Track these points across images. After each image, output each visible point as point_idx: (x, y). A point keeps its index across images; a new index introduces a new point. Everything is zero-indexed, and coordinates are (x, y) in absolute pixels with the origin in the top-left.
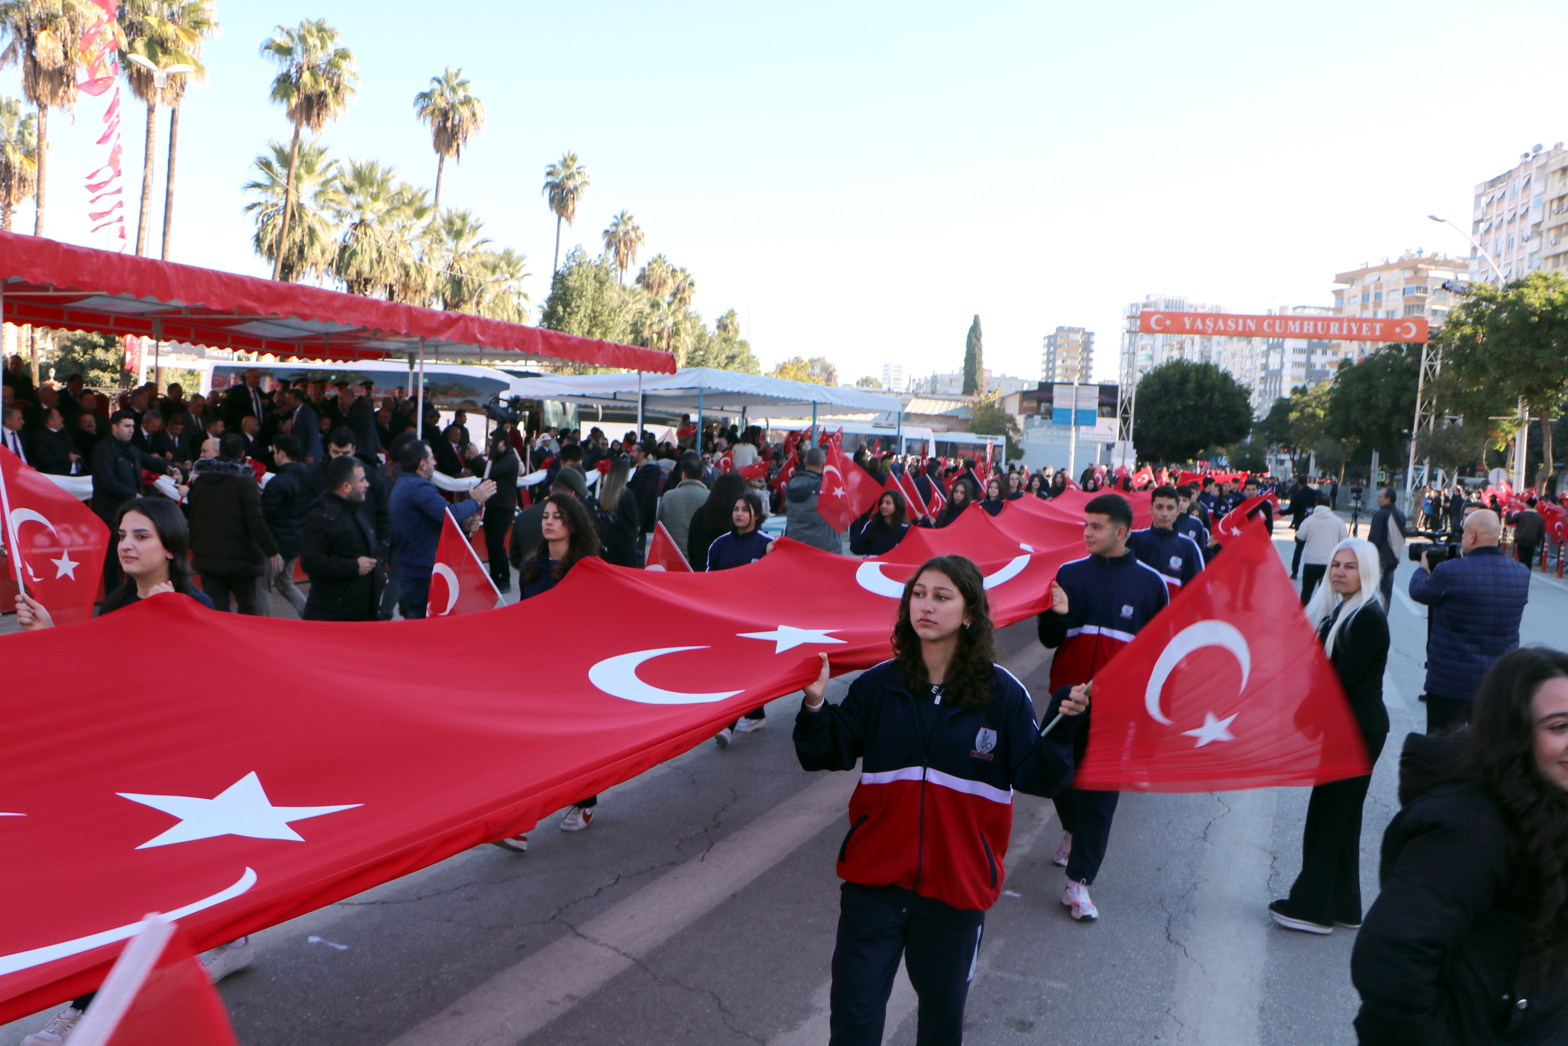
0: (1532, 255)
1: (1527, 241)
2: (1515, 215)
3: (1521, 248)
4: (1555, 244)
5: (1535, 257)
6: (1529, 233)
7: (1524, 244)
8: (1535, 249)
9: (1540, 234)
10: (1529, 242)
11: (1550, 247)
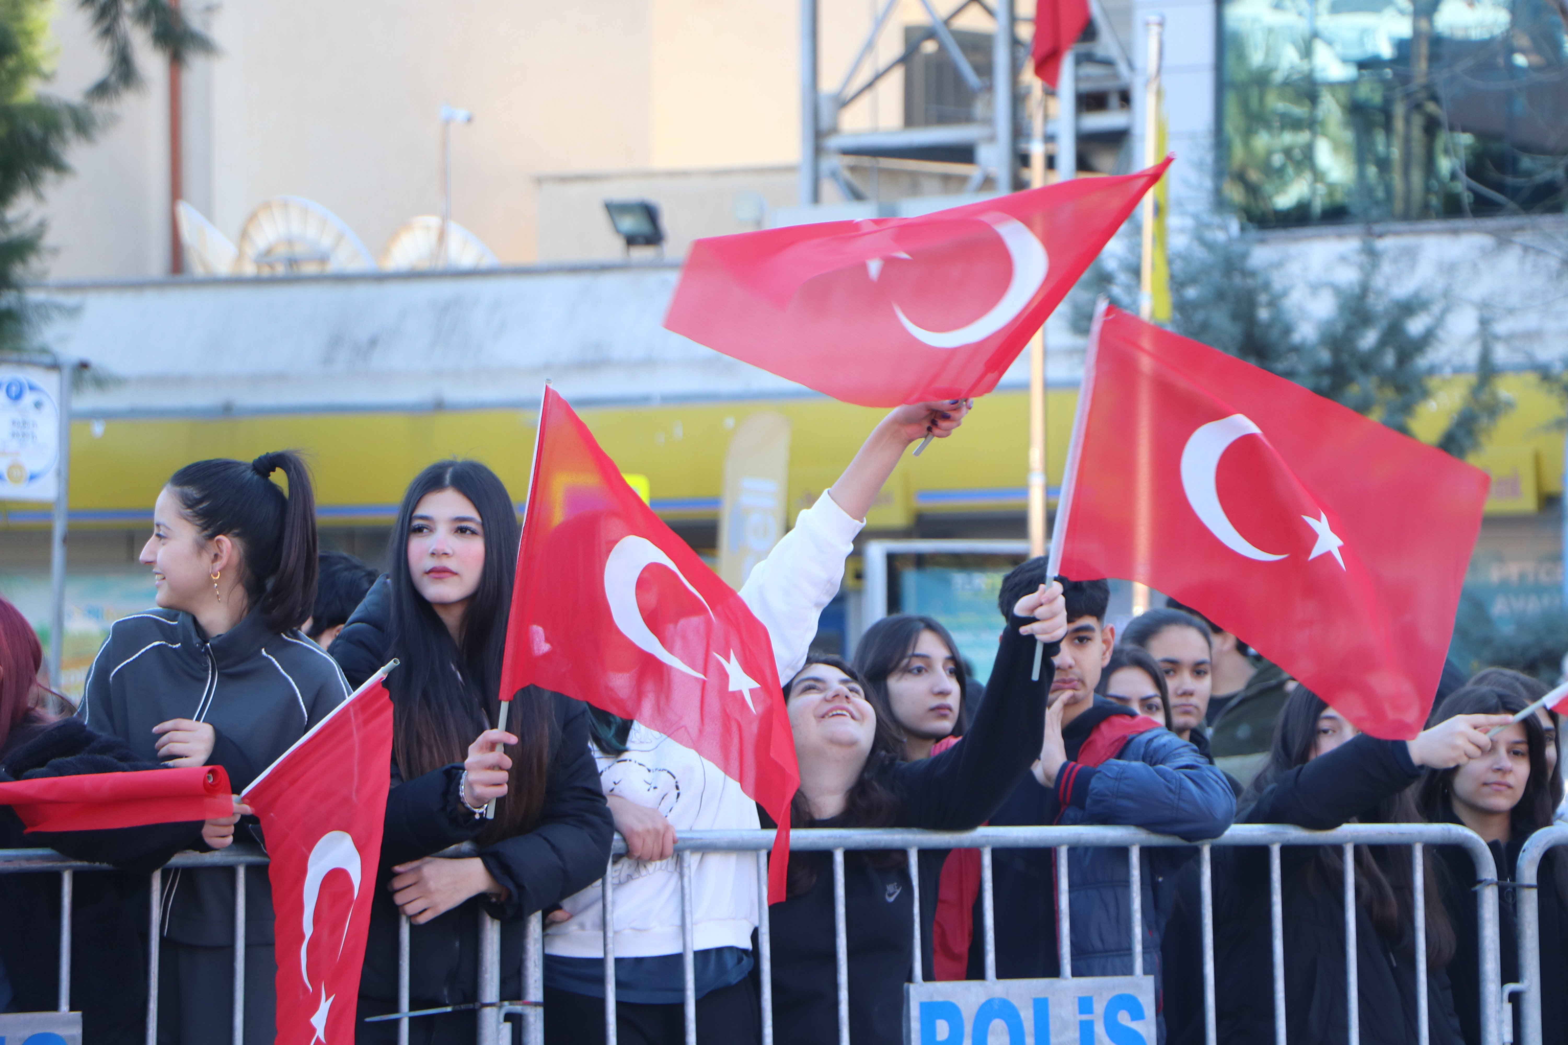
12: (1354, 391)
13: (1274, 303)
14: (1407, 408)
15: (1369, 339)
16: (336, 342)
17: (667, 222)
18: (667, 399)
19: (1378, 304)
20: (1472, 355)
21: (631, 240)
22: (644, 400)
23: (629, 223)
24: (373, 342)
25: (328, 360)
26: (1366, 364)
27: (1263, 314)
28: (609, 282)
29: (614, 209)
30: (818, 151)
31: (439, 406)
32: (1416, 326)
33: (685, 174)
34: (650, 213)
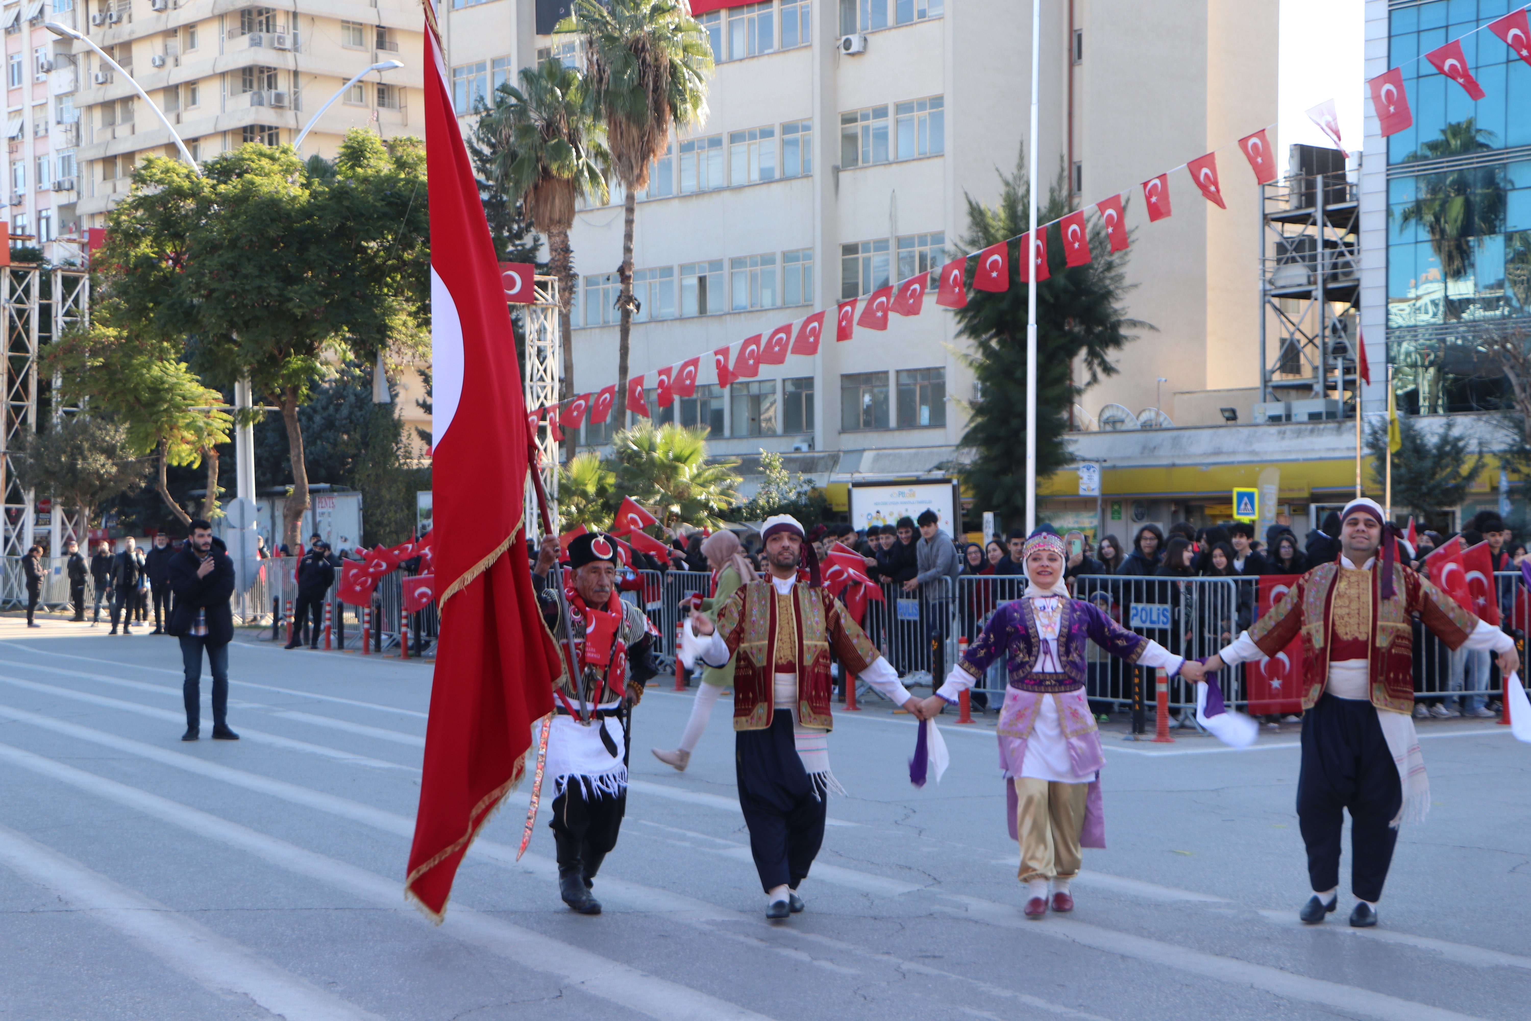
0: (59, 98)
1: (48, 71)
2: (17, 18)
3: (36, 83)
4: (102, 83)
5: (68, 103)
6: (51, 57)
7: (42, 76)
8: (67, 88)
9: (72, 60)
10: (53, 73)
11: (94, 85)
12: (1444, 462)
13: (1421, 439)
14: (1458, 466)
15: (1448, 448)
16: (1144, 448)
17: (1238, 414)
18: (1239, 463)
19: (1450, 439)
20: (1477, 449)
21: (1228, 419)
22: (1232, 463)
23: (1227, 414)
24: (1155, 448)
25: (1142, 453)
26: (1448, 454)
27: (1418, 441)
28: (1222, 431)
29: (1223, 411)
30: (1265, 386)
31: (1174, 465)
32: (1461, 444)
33: (1219, 391)
34: (1233, 411)
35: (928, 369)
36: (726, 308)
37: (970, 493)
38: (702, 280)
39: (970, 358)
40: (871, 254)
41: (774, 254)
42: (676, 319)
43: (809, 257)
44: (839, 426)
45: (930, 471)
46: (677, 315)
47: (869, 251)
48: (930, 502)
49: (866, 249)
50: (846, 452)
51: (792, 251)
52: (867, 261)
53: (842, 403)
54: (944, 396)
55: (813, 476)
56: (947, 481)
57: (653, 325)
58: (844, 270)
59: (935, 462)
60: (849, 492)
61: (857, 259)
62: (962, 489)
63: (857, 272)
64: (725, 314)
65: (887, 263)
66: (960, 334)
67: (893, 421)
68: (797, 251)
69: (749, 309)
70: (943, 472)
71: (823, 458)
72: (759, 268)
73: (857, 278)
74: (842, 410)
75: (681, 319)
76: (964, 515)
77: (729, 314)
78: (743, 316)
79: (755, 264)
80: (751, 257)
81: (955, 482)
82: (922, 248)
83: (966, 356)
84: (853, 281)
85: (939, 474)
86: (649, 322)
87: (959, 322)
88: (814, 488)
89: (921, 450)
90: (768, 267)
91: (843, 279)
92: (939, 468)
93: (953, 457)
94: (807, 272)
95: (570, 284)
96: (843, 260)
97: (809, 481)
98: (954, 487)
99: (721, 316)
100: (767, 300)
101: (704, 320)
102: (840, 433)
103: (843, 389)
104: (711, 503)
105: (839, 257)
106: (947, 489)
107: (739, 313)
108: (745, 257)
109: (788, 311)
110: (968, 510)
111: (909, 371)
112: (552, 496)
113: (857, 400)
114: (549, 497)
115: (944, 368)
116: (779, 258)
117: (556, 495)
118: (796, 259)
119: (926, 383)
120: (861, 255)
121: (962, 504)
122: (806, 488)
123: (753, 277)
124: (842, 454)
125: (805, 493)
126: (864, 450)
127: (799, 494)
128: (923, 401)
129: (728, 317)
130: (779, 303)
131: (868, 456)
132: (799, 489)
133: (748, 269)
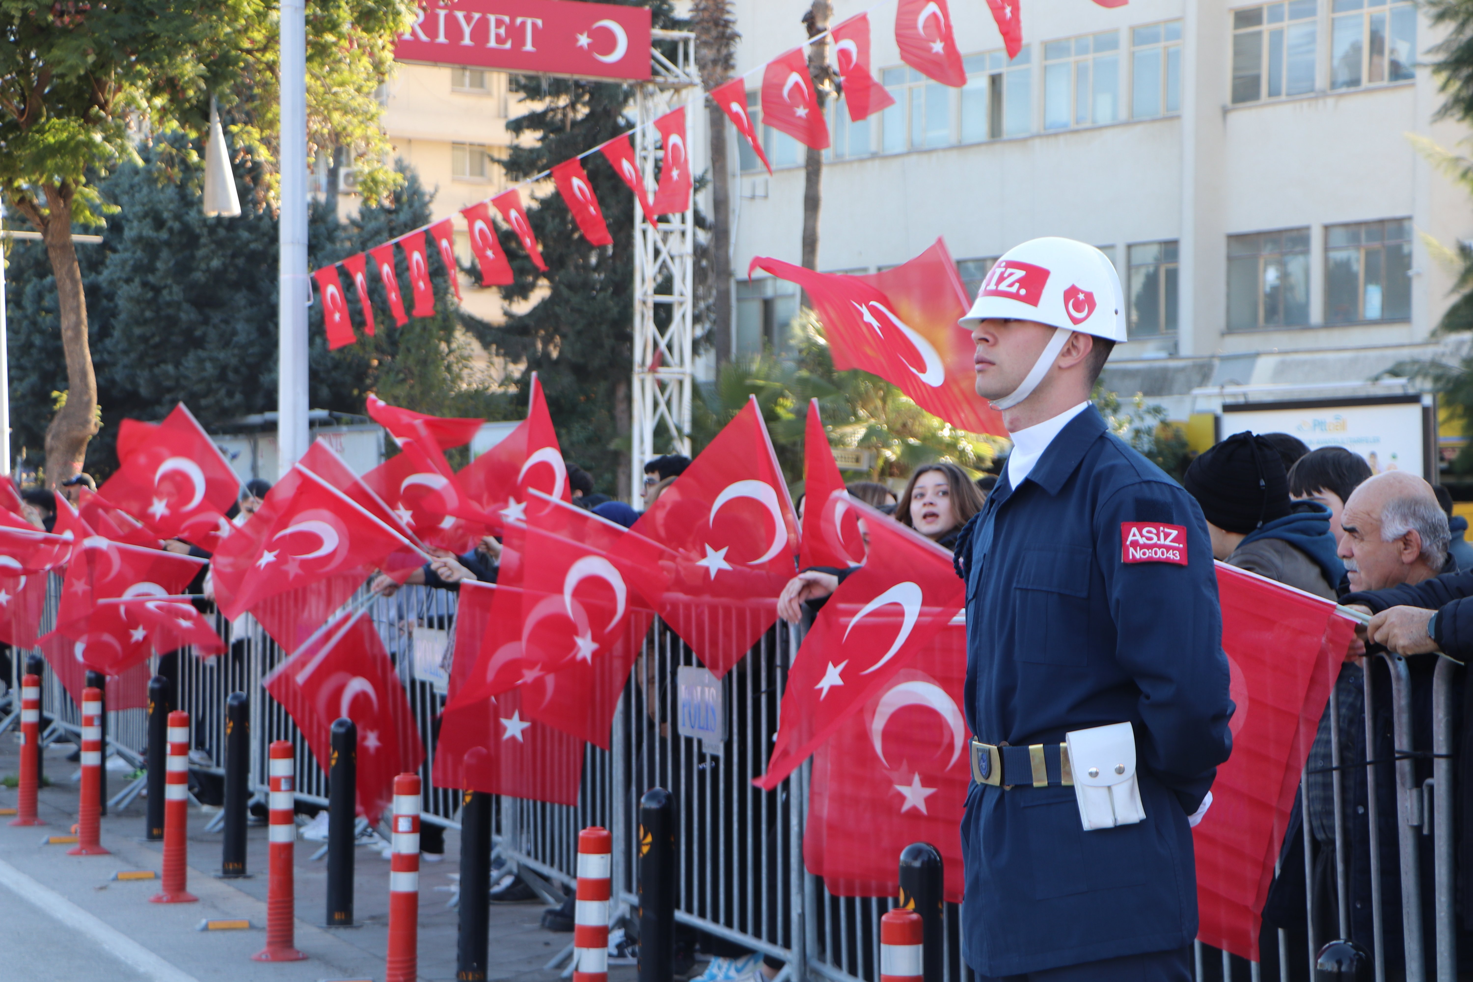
35: (1382, 222)
36: (1035, 127)
37: (1458, 424)
38: (995, 81)
39: (1464, 165)
40: (1285, 23)
41: (1116, 31)
42: (952, 148)
43: (1176, 35)
44: (1221, 322)
45: (1376, 379)
46: (953, 140)
47: (1280, 19)
48: (1376, 440)
49: (1276, 16)
50: (1225, 359)
51: (1147, 26)
52: (1277, 37)
53: (1229, 284)
54: (1409, 266)
55: (1164, 402)
56: (1413, 399)
57: (914, 158)
58: (1237, 53)
59: (1389, 365)
60: (1217, 421)
61: (1259, 34)
62: (1442, 415)
63: (1259, 57)
64: (1033, 137)
65: (1312, 37)
66: (1444, 111)
67: (1316, 313)
68: (1156, 24)
69: (1073, 126)
70: (1402, 381)
71: (1182, 370)
72: (1090, 56)
73: (1258, 66)
74: (1229, 296)
75: (960, 147)
76: (1443, 472)
77: (1039, 136)
78: (1061, 139)
79: (1083, 50)
80: (1078, 38)
81: (1427, 400)
82: (1376, 10)
83: (1457, 160)
84: (1252, 72)
85: (1395, 385)
86: (909, 153)
87: (1444, 88)
88: (1165, 424)
89: (1362, 354)
90: (1106, 55)
91: (1236, 69)
92: (1395, 373)
93: (1427, 353)
94: (1172, 60)
95: (724, 51)
96: (1236, 37)
97: (1157, 411)
98: (1426, 411)
99: (1025, 140)
100: (1104, 113)
101: (998, 147)
102: (1223, 334)
103: (1230, 259)
104: (963, 444)
105: (1228, 29)
106: (1412, 414)
107: (1056, 135)
108: (1068, 39)
109: (1139, 128)
110: (1451, 463)
111: (1346, 225)
112: (679, 430)
113: (1253, 277)
114: (674, 432)
115: (1409, 218)
116: (1124, 38)
117: (687, 428)
118: (1155, 38)
119: (1376, 245)
120: (1266, 28)
121: (1441, 451)
122: (1151, 422)
123: (1081, 72)
124: (1217, 362)
125: (1149, 431)
126: (1257, 355)
127: (1138, 432)
128: (1372, 277)
129: (1037, 142)
130: (1123, 114)
131: (1265, 365)
132: (1137, 424)
133: (1072, 59)
